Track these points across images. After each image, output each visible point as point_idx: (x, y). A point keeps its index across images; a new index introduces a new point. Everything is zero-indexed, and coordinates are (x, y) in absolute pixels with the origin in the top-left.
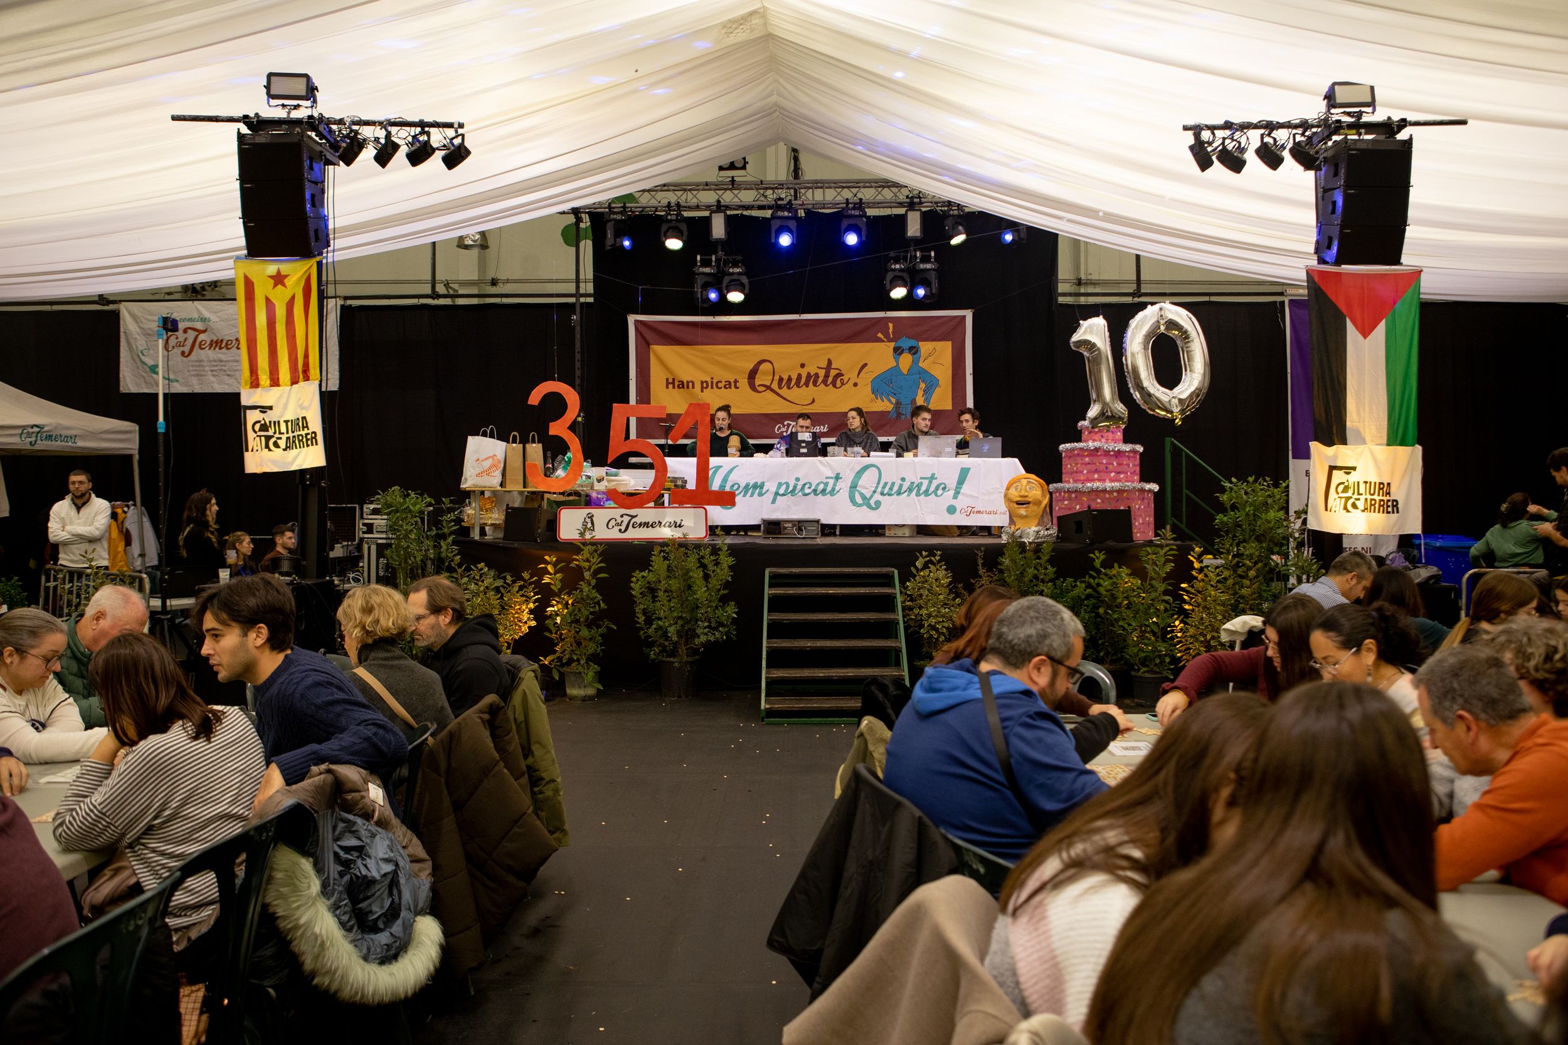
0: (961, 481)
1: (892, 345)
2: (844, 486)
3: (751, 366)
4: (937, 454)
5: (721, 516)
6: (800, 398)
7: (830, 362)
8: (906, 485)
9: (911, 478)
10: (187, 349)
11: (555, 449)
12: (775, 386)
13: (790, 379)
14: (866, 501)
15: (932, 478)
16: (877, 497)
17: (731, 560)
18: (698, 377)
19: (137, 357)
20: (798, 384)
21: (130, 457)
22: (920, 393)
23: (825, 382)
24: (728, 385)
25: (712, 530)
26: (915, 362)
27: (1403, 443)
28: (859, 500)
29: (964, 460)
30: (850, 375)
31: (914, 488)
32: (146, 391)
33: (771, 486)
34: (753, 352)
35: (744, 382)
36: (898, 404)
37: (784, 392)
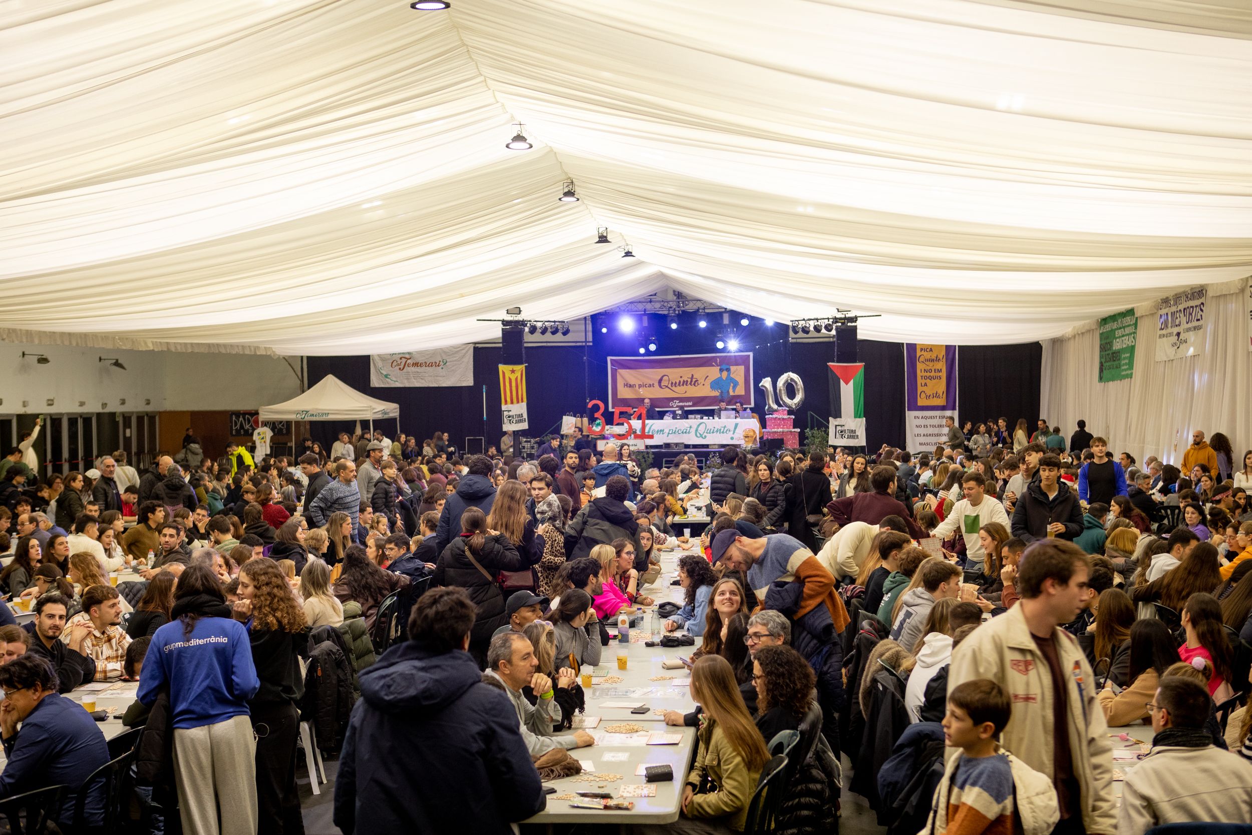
0: (735, 428)
1: (719, 368)
2: (693, 430)
3: (659, 378)
4: (728, 417)
5: (650, 442)
6: (680, 391)
7: (693, 375)
8: (716, 430)
9: (717, 427)
10: (402, 367)
11: (592, 420)
12: (670, 386)
13: (676, 383)
14: (701, 435)
15: (725, 427)
16: (705, 434)
17: (653, 456)
18: (637, 383)
19: (378, 371)
20: (679, 385)
21: (396, 419)
22: (731, 388)
23: (691, 384)
24: (650, 386)
25: (647, 447)
26: (729, 375)
27: (860, 417)
28: (698, 435)
29: (738, 420)
30: (701, 381)
31: (719, 431)
32: (383, 386)
33: (667, 431)
34: (660, 372)
35: (656, 384)
36: (722, 392)
37: (673, 388)
